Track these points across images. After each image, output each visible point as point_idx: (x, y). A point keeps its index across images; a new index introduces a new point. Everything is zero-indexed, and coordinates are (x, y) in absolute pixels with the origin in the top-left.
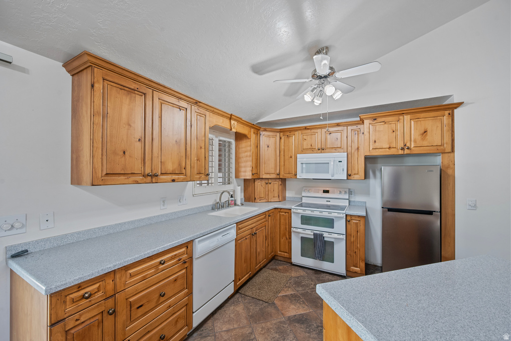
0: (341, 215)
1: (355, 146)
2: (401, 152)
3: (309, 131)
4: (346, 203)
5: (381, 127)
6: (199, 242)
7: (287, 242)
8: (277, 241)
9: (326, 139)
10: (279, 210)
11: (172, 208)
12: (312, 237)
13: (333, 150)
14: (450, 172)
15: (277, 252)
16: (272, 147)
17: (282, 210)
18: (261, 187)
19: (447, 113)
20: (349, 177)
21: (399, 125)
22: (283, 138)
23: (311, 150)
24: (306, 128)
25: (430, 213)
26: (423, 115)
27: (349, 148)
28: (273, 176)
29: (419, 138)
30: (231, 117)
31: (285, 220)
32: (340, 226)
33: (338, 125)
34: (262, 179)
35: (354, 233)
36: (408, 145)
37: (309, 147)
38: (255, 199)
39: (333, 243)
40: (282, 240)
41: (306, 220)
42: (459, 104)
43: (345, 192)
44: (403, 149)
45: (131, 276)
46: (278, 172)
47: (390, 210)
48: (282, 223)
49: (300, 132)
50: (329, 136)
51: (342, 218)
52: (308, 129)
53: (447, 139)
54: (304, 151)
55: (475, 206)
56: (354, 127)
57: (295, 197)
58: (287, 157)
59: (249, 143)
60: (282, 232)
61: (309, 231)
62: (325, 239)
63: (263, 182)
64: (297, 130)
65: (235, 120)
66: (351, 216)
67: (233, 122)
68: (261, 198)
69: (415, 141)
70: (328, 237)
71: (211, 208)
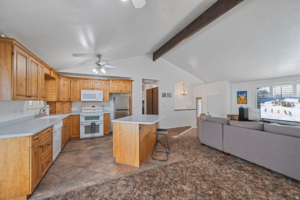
0: (102, 114)
1: (106, 89)
2: (120, 92)
3: (87, 80)
4: (102, 110)
5: (115, 83)
6: (56, 125)
7: (77, 130)
8: (71, 131)
9: (94, 85)
10: (72, 116)
11: (19, 116)
12: (91, 125)
13: (98, 90)
14: (131, 98)
15: (71, 136)
16: (66, 85)
17: (74, 116)
18: (59, 106)
19: (131, 82)
20: (104, 100)
21: (120, 84)
22: (72, 81)
23: (88, 89)
24: (85, 79)
25: (127, 110)
26: (126, 82)
27: (104, 89)
28: (67, 100)
29: (125, 88)
30: (51, 69)
31: (76, 120)
32: (102, 118)
33: (99, 80)
34: (61, 101)
35: (106, 120)
36: (122, 90)
37: (87, 87)
38: (56, 112)
39: (99, 125)
40: (74, 130)
41: (87, 118)
42: (133, 80)
43: (101, 106)
44: (121, 91)
45: (43, 135)
46: (69, 98)
47: (118, 110)
48: (74, 122)
49: (82, 80)
50: (95, 84)
51: (102, 115)
52: (86, 79)
53: (131, 89)
54: (84, 89)
55: (136, 107)
56: (105, 82)
57: (77, 111)
58: (74, 91)
59: (55, 82)
60: (74, 126)
61: (89, 123)
62: (96, 124)
63: (61, 103)
64: (80, 79)
65: (53, 71)
66: (105, 114)
67: (51, 72)
68: (59, 112)
69: (124, 89)
70: (97, 123)
71: (34, 117)
